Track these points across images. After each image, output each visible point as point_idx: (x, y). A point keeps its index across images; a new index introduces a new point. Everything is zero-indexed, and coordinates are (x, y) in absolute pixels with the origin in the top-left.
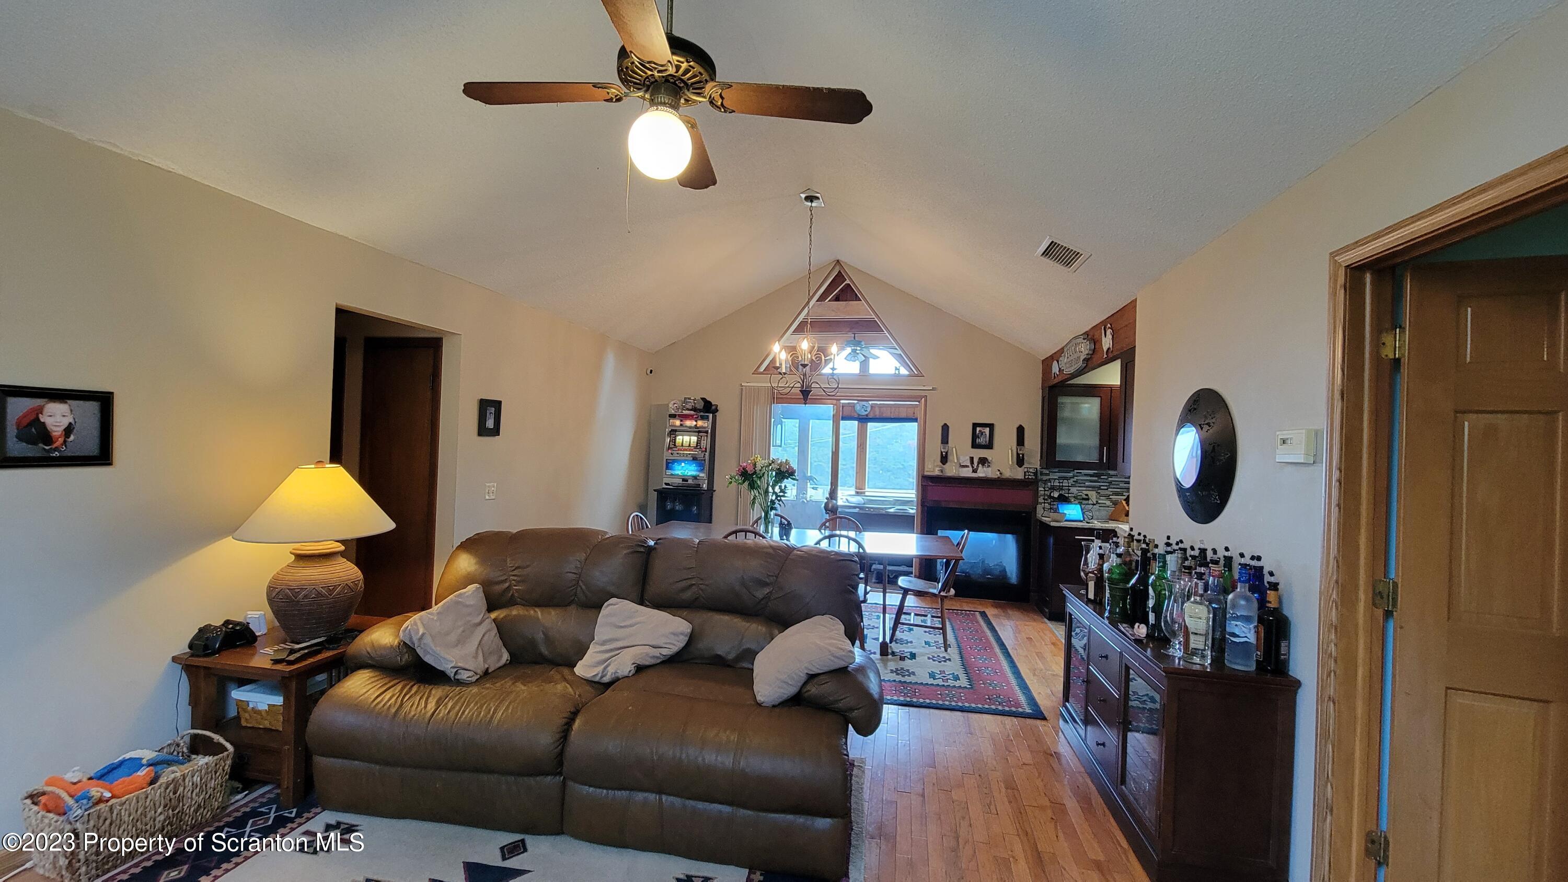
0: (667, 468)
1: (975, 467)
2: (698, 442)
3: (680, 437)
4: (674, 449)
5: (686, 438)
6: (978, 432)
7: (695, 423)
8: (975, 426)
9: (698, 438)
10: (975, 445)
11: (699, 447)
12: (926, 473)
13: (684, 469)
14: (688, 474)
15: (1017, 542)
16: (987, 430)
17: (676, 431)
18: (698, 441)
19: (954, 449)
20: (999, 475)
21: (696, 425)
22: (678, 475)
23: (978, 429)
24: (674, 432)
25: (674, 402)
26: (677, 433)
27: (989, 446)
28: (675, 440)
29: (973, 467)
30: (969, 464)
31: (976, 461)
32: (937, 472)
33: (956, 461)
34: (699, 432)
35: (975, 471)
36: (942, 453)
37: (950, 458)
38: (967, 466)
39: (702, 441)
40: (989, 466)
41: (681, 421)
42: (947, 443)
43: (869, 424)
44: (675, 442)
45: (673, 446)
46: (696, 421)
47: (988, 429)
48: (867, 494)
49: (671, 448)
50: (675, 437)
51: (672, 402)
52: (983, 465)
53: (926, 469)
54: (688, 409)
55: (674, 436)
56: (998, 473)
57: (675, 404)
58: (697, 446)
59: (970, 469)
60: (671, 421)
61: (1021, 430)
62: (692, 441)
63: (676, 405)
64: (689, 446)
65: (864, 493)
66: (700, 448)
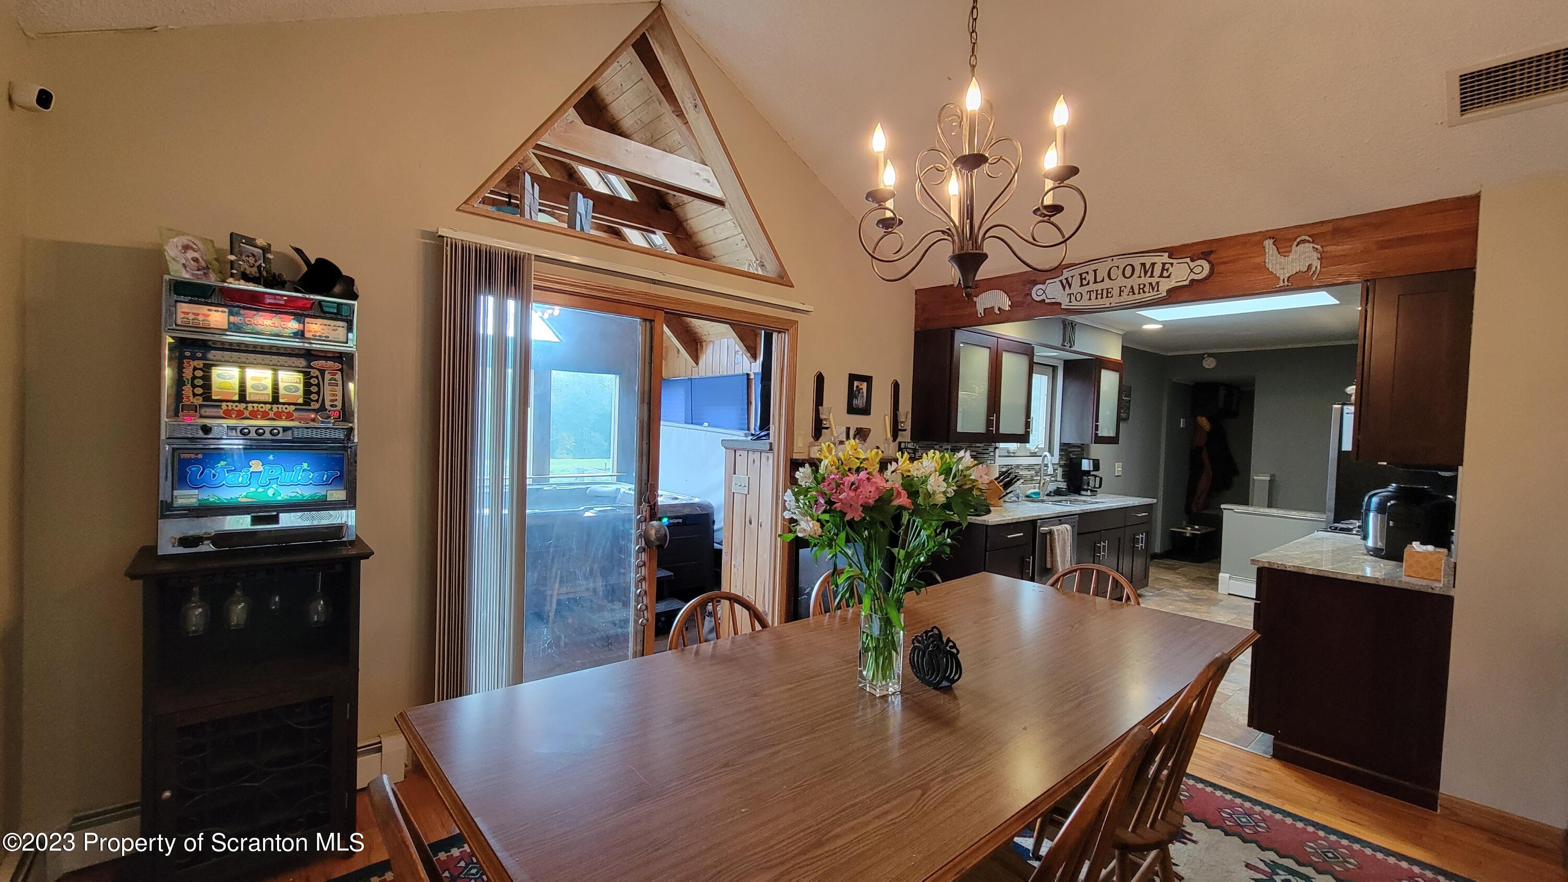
0: (181, 479)
2: (312, 390)
3: (230, 370)
4: (206, 411)
5: (257, 375)
6: (855, 388)
7: (286, 325)
9: (309, 374)
10: (852, 410)
11: (315, 408)
12: (796, 456)
13: (263, 479)
14: (281, 498)
16: (864, 386)
17: (205, 346)
18: (307, 384)
19: (829, 414)
21: (290, 333)
22: (232, 502)
23: (856, 383)
24: (199, 351)
26: (212, 354)
27: (866, 411)
28: (206, 377)
31: (852, 434)
36: (817, 421)
41: (227, 312)
42: (821, 404)
44: (208, 385)
45: (199, 401)
46: (289, 320)
47: (865, 384)
49: (193, 408)
50: (207, 368)
53: (795, 449)
54: (246, 277)
55: (199, 364)
57: (186, 248)
58: (307, 402)
60: (179, 306)
61: (896, 386)
62: (281, 385)
63: (190, 254)
64: (275, 399)
66: (322, 408)
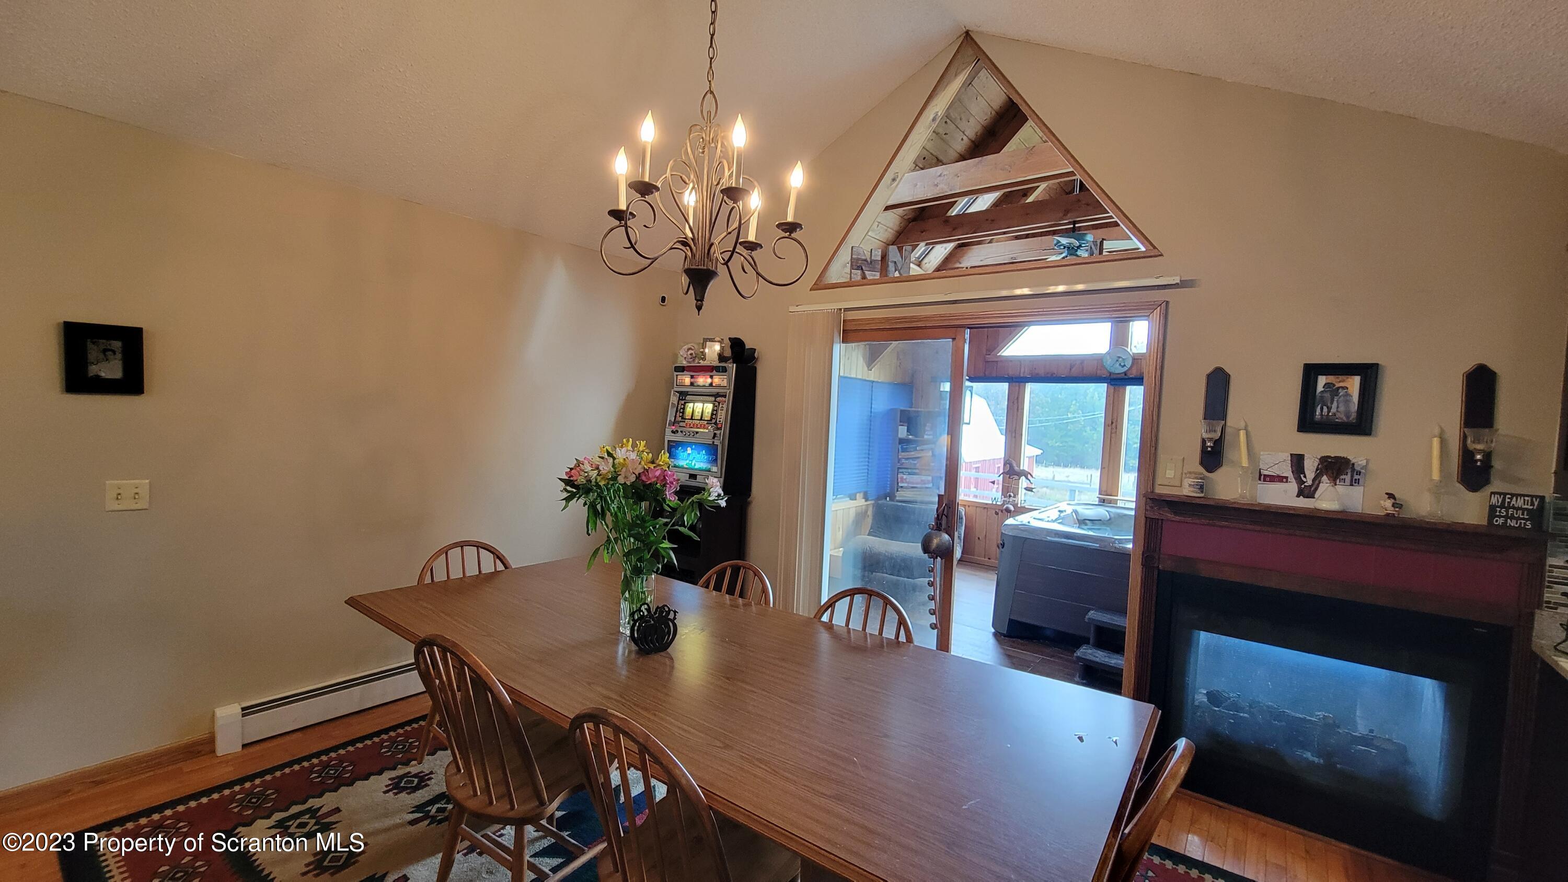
0: (670, 455)
1: (1309, 482)
2: (714, 413)
3: (691, 405)
4: (681, 424)
5: (698, 407)
6: (1320, 388)
7: (709, 380)
8: (1311, 371)
9: (714, 406)
10: (1308, 425)
11: (714, 421)
12: (1159, 490)
13: (691, 458)
14: (696, 467)
15: (1450, 701)
16: (1354, 384)
17: (685, 393)
18: (713, 410)
19: (1242, 433)
20: (1391, 510)
21: (711, 385)
22: (683, 467)
23: (1322, 380)
24: (683, 396)
25: (689, 346)
26: (688, 398)
27: (1359, 426)
28: (684, 409)
29: (1300, 482)
30: (1288, 472)
31: (1310, 468)
32: (1187, 490)
33: (1245, 463)
34: (717, 395)
35: (1306, 492)
36: (1204, 441)
37: (1229, 454)
38: (1281, 479)
39: (720, 411)
40: (1354, 482)
41: (692, 377)
42: (1223, 416)
43: (1128, 388)
44: (683, 413)
45: (680, 419)
46: (711, 377)
47: (1357, 379)
48: (1120, 504)
49: (679, 422)
50: (684, 404)
51: (686, 347)
52: (1334, 479)
53: (1159, 481)
55: (683, 402)
56: (1388, 503)
57: (689, 349)
58: (712, 419)
59: (1293, 487)
60: (679, 377)
62: (705, 411)
63: (690, 352)
64: (702, 418)
65: (1116, 501)
